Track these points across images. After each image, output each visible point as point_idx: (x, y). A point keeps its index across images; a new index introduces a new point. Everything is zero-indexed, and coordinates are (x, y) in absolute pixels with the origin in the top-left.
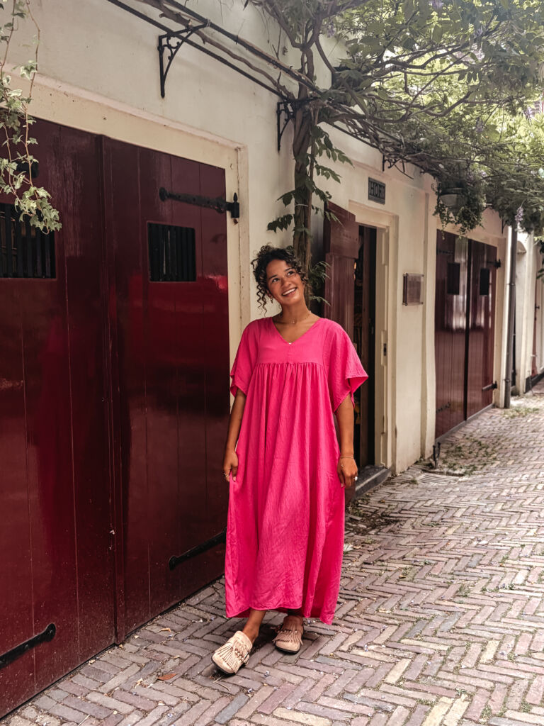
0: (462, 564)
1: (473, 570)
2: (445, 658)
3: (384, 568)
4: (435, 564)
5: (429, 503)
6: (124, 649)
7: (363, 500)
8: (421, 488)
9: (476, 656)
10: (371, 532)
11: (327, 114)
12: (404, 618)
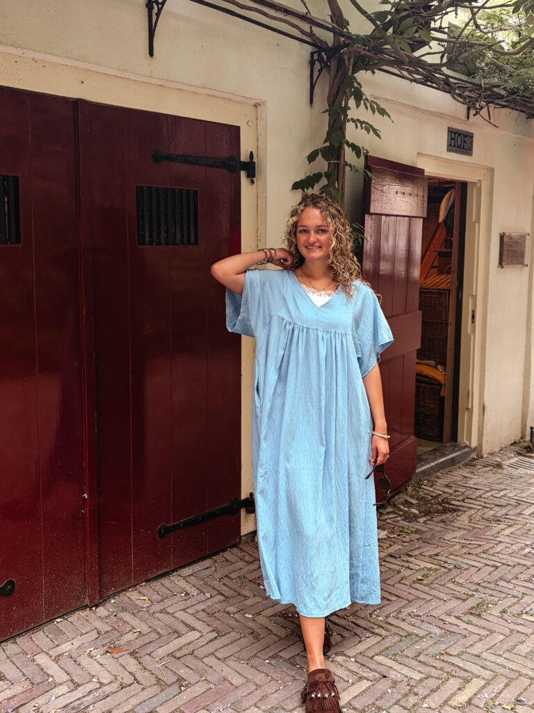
0: (496, 574)
1: (505, 584)
2: (410, 690)
3: (406, 564)
4: (465, 569)
6: (95, 613)
8: (503, 475)
9: (449, 694)
12: (394, 630)
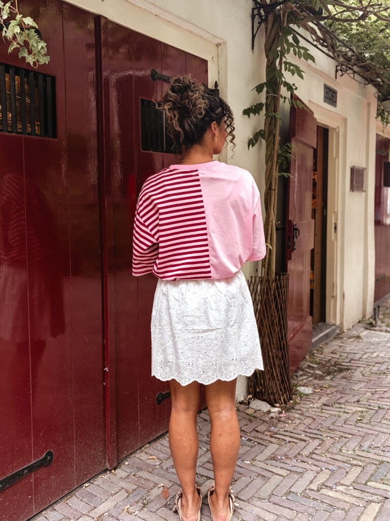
3: (342, 410)
4: (388, 409)
5: (375, 355)
6: (115, 475)
7: (318, 350)
8: (366, 343)
10: (326, 378)
11: (294, 16)
12: (367, 460)
